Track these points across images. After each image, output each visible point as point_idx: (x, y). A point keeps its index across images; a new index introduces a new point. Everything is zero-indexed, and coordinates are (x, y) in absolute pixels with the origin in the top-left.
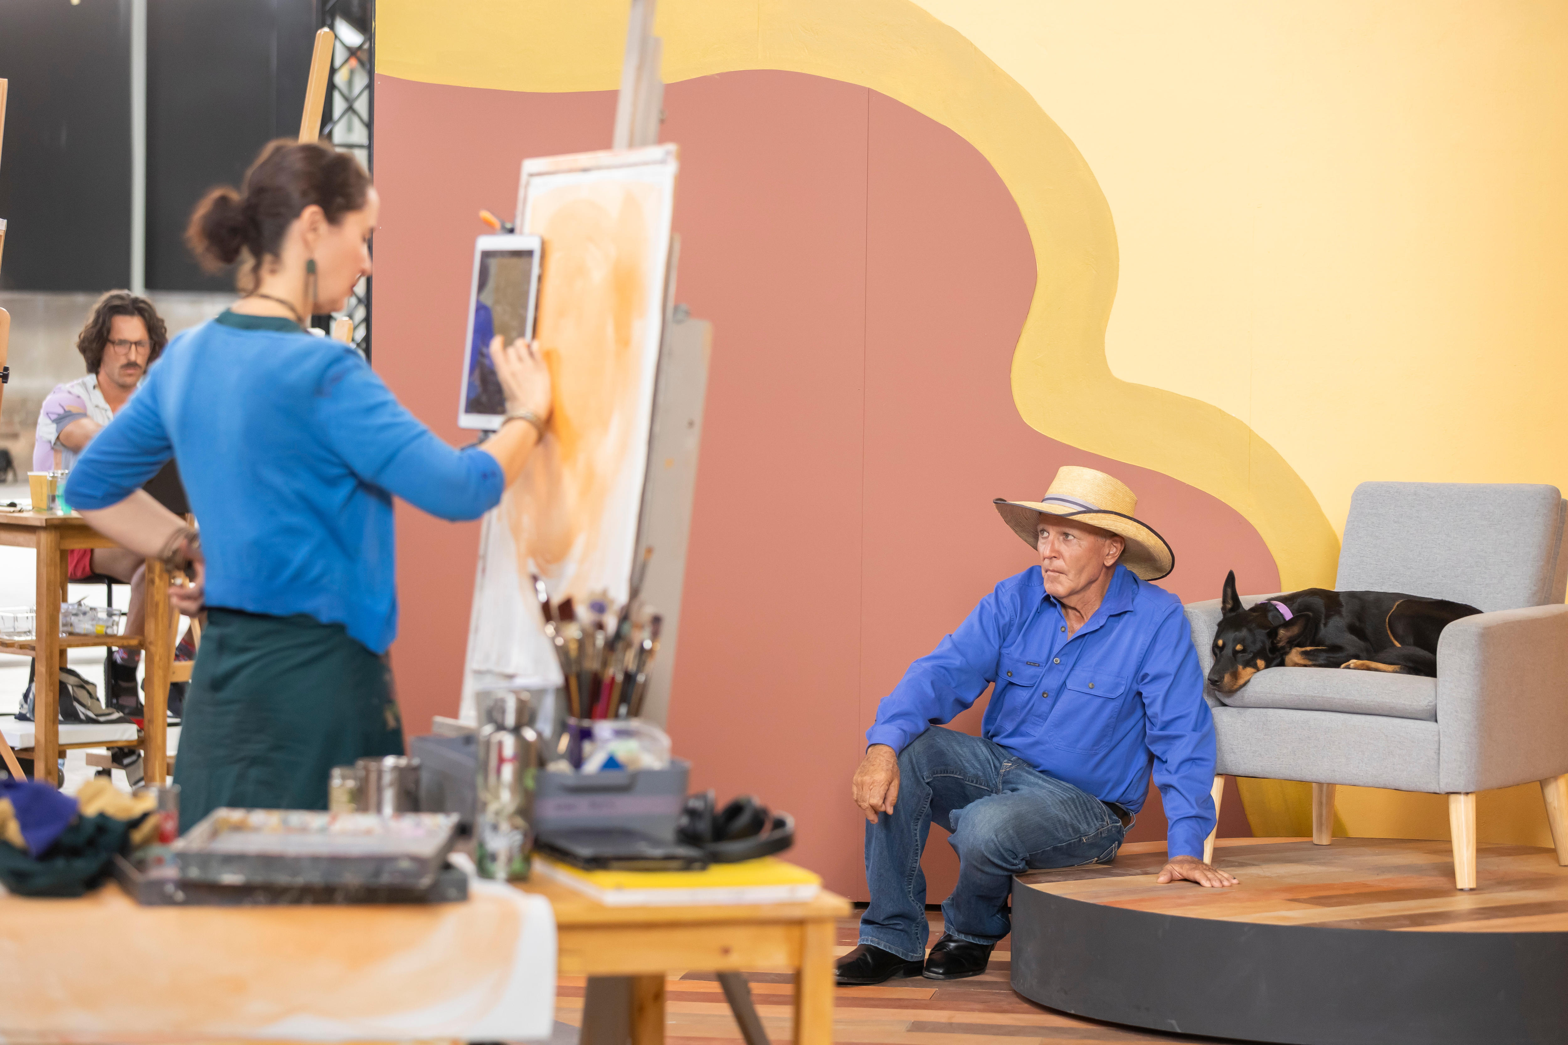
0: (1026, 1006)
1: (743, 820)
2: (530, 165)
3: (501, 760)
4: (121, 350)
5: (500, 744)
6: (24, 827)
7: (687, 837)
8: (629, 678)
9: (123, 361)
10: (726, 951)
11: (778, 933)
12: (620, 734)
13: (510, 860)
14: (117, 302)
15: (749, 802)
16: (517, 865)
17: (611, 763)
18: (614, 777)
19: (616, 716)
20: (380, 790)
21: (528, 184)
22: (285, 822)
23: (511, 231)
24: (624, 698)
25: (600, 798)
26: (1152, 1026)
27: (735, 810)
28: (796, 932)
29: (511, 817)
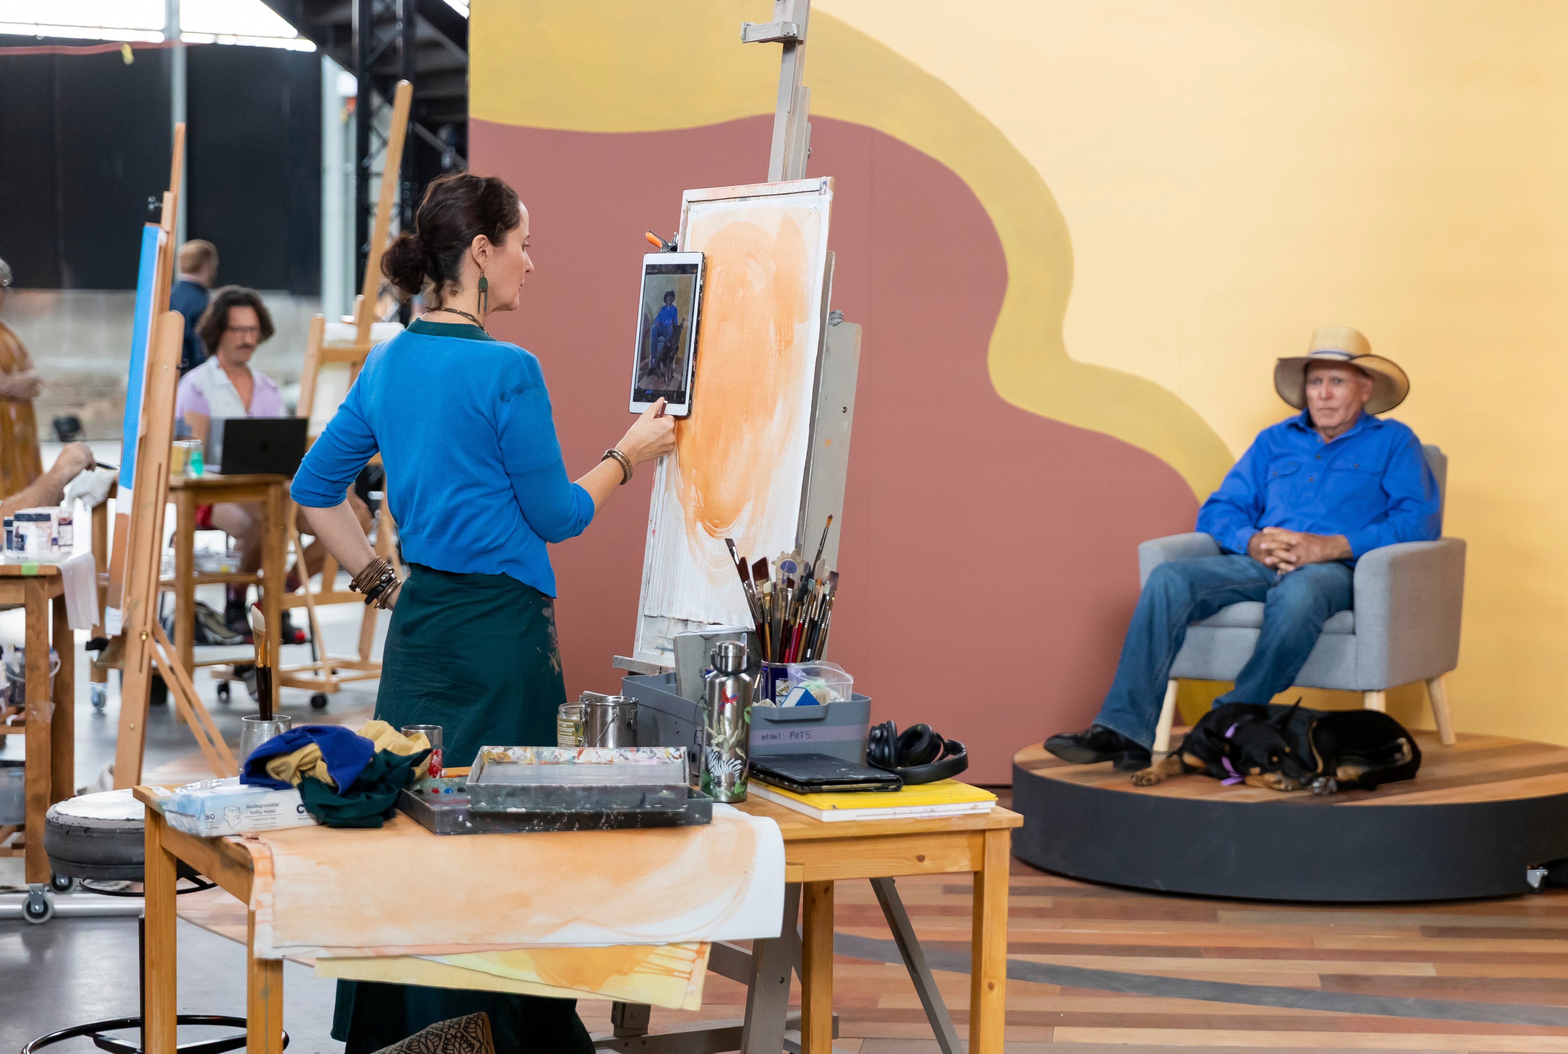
0: (1029, 870)
1: (922, 745)
2: (689, 195)
3: (724, 699)
4: (238, 335)
5: (723, 685)
6: (330, 768)
7: (875, 761)
8: (814, 624)
9: (239, 342)
10: (921, 859)
11: (963, 841)
12: (810, 673)
13: (732, 784)
14: (232, 296)
15: (925, 728)
16: (737, 789)
17: (807, 699)
18: (809, 711)
19: (804, 659)
20: (604, 724)
21: (688, 210)
22: (538, 755)
23: (674, 249)
24: (810, 644)
25: (797, 729)
26: (1140, 885)
27: (914, 735)
28: (978, 840)
29: (732, 748)
